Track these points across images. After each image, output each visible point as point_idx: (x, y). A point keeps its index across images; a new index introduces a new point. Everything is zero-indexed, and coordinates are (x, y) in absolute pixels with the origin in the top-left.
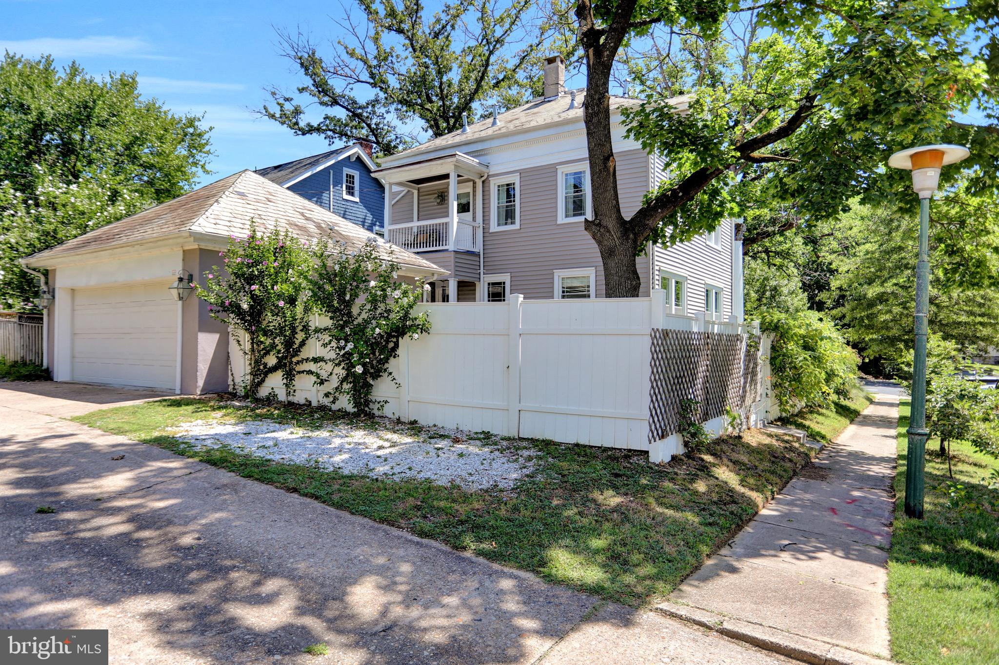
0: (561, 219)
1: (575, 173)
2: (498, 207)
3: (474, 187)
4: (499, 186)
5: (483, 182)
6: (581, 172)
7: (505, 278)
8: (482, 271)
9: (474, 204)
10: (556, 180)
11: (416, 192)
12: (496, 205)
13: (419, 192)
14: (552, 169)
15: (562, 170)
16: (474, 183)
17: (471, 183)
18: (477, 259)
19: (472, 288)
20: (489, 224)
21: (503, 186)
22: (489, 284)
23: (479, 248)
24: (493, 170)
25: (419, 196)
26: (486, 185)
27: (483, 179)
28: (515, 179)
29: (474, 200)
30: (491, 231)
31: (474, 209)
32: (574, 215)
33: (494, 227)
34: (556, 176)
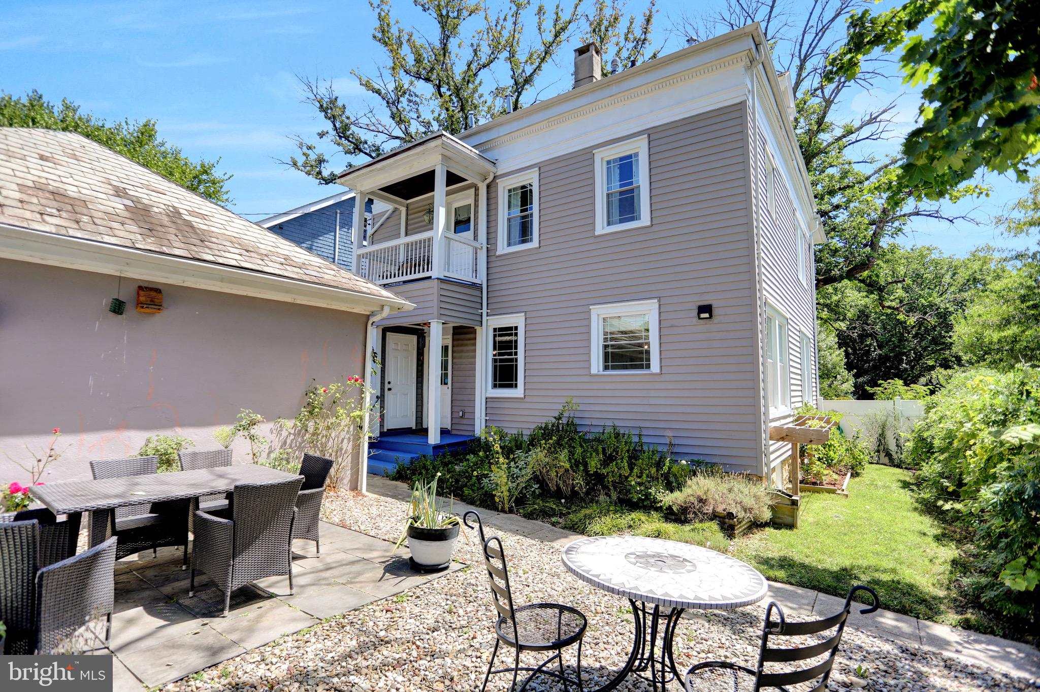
0: (601, 227)
1: (621, 159)
2: (509, 220)
3: (476, 195)
4: (510, 191)
5: (488, 186)
6: (630, 157)
7: (516, 320)
8: (484, 311)
9: (476, 218)
10: (593, 171)
11: (403, 210)
12: (506, 217)
13: (407, 210)
14: (587, 155)
15: (602, 157)
16: (477, 189)
17: (473, 190)
18: (478, 293)
19: (471, 336)
20: (496, 244)
21: (515, 189)
22: (495, 330)
23: (482, 279)
24: (502, 169)
25: (407, 214)
26: (493, 189)
27: (488, 181)
28: (532, 178)
29: (476, 212)
30: (498, 253)
31: (476, 224)
32: (621, 221)
33: (502, 248)
34: (593, 164)
